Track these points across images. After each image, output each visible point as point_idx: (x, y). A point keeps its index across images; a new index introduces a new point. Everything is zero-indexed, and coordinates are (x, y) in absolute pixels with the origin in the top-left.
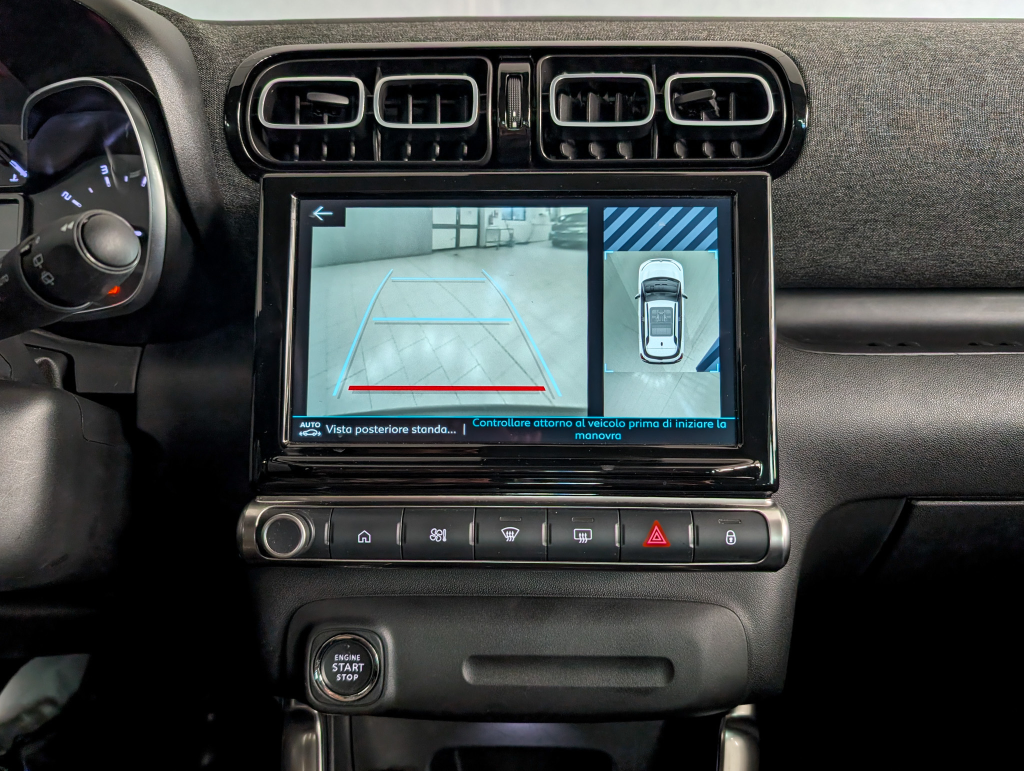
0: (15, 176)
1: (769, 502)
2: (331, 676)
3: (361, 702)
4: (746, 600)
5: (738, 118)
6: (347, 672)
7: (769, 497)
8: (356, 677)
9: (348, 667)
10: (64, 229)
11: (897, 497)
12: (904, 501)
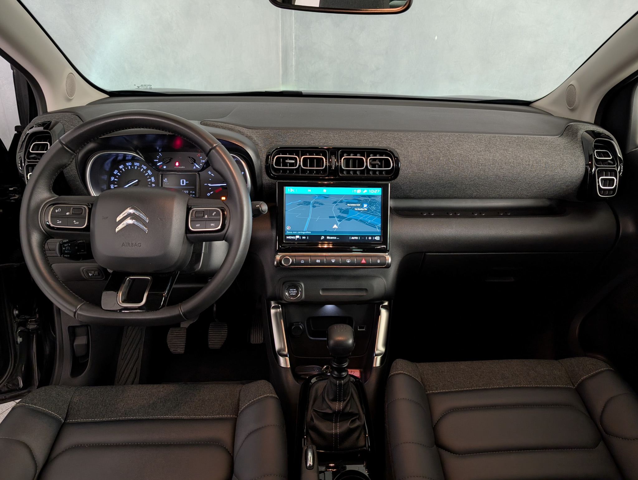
0: (195, 167)
1: (387, 254)
2: (289, 294)
3: (297, 299)
4: (385, 276)
5: (384, 168)
6: (293, 293)
7: (387, 253)
8: (295, 294)
9: (293, 292)
10: (257, 206)
11: (422, 252)
12: (424, 253)
